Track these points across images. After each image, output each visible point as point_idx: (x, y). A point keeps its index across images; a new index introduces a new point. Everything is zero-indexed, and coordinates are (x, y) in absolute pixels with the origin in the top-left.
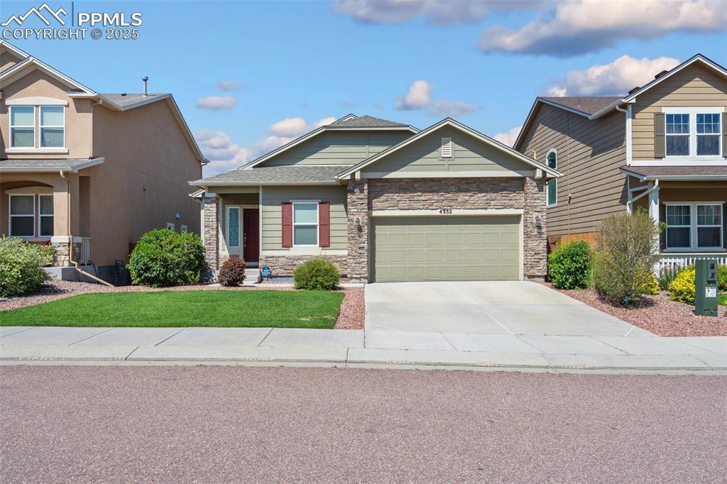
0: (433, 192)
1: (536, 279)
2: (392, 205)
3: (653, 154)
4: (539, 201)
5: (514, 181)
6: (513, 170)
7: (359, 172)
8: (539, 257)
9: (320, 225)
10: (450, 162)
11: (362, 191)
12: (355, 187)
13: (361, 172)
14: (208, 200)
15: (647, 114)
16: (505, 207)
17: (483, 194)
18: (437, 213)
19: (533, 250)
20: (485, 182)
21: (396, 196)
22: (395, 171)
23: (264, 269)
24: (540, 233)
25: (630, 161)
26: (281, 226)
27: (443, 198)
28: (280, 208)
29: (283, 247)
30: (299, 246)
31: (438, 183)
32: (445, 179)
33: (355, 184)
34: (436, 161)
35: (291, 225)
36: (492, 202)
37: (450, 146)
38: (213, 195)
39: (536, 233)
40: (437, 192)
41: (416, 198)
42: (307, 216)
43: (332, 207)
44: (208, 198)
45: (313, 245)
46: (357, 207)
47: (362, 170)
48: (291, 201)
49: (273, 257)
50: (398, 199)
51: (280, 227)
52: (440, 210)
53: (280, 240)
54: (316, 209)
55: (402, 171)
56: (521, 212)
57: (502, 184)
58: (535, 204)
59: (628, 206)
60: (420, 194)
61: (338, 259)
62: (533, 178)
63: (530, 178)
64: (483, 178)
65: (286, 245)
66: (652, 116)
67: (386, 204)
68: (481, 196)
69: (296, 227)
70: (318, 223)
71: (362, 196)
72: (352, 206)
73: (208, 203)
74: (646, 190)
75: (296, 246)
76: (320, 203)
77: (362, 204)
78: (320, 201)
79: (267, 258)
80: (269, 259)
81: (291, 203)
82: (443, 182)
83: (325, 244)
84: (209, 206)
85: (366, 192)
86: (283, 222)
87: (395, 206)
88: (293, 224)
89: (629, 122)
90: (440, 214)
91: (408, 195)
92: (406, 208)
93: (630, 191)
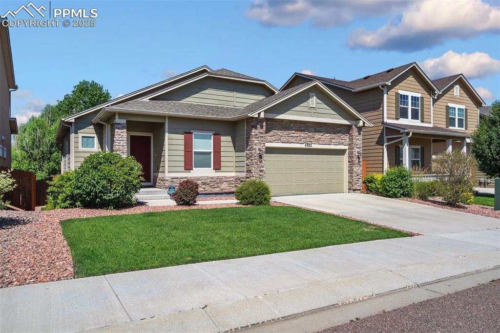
0: (302, 131)
1: (357, 191)
2: (277, 139)
3: (394, 116)
4: (358, 141)
5: (344, 127)
6: (347, 120)
7: (263, 112)
8: (358, 177)
9: (214, 152)
10: (315, 111)
11: (262, 127)
12: (257, 124)
13: (265, 112)
14: (119, 126)
15: (392, 92)
16: (340, 144)
17: (328, 135)
18: (303, 146)
19: (356, 173)
20: (330, 126)
21: (279, 132)
22: (282, 114)
23: (170, 188)
24: (359, 162)
25: (386, 120)
26: (183, 151)
27: (307, 136)
28: (182, 137)
29: (185, 170)
30: (198, 168)
31: (304, 125)
32: (308, 122)
33: (258, 121)
34: (306, 109)
35: (192, 151)
36: (333, 140)
37: (314, 100)
38: (124, 121)
39: (357, 162)
40: (304, 131)
41: (291, 135)
42: (203, 144)
43: (223, 138)
44: (119, 124)
45: (208, 168)
46: (259, 139)
47: (265, 111)
48: (191, 131)
49: (177, 178)
50: (281, 134)
51: (183, 153)
52: (305, 144)
53: (183, 164)
54: (211, 139)
55: (287, 114)
56: (346, 147)
57: (338, 129)
58: (357, 143)
59: (385, 147)
60: (294, 132)
61: (227, 180)
62: (356, 126)
63: (355, 125)
64: (329, 123)
65: (188, 167)
66: (394, 94)
67: (273, 138)
68: (327, 136)
69: (196, 153)
70: (212, 151)
71: (261, 131)
72: (255, 138)
73: (119, 129)
74: (401, 137)
75: (195, 168)
76: (213, 134)
77: (262, 137)
78: (214, 132)
79: (173, 179)
80: (174, 180)
81: (192, 133)
82: (307, 124)
83: (217, 168)
84: (120, 131)
85: (264, 127)
86: (185, 149)
87: (278, 140)
88: (194, 150)
89: (385, 96)
90: (305, 147)
91: (286, 132)
92: (286, 141)
93: (385, 138)
